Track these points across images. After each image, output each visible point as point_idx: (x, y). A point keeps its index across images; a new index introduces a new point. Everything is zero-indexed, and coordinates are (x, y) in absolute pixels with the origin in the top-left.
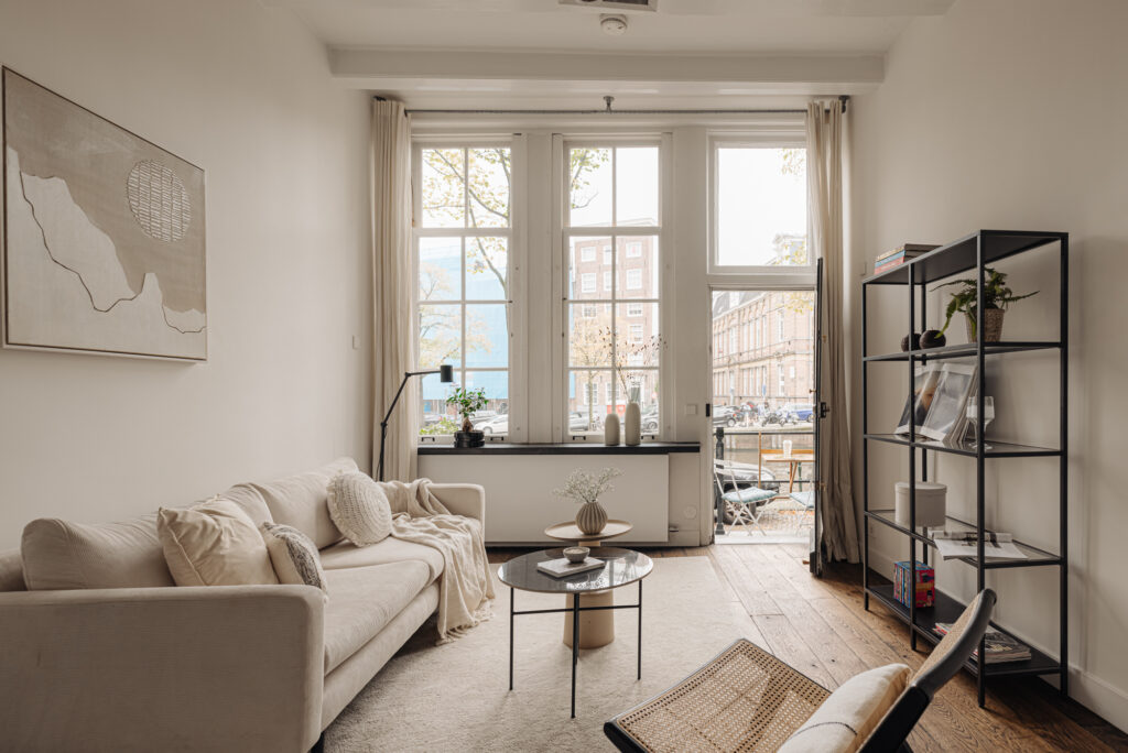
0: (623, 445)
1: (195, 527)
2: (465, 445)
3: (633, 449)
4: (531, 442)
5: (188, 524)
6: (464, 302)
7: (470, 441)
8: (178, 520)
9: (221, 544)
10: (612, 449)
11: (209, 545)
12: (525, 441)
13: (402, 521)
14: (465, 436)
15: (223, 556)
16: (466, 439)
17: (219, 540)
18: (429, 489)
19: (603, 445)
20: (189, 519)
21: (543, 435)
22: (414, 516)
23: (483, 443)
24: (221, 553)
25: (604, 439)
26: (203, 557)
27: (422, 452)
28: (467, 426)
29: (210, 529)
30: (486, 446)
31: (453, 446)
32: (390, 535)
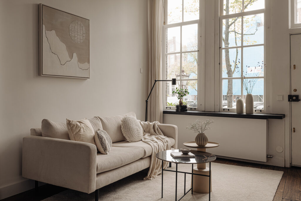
0: (245, 114)
1: (74, 125)
2: (179, 110)
3: (250, 116)
4: (206, 111)
5: (73, 124)
6: (181, 53)
7: (182, 109)
8: (71, 123)
9: (81, 131)
10: (239, 115)
11: (77, 131)
12: (204, 110)
13: (147, 136)
14: (179, 107)
15: (80, 135)
16: (180, 108)
17: (80, 130)
18: (158, 125)
19: (236, 113)
20: (73, 123)
21: (210, 108)
22: (151, 135)
23: (187, 110)
24: (80, 133)
25: (236, 111)
26: (76, 134)
27: (165, 112)
28: (181, 103)
29: (78, 126)
30: (188, 111)
31: (175, 111)
32: (141, 140)
